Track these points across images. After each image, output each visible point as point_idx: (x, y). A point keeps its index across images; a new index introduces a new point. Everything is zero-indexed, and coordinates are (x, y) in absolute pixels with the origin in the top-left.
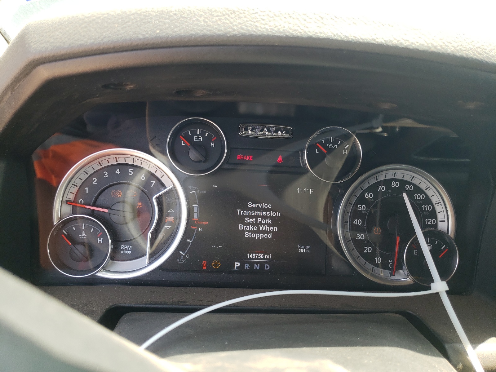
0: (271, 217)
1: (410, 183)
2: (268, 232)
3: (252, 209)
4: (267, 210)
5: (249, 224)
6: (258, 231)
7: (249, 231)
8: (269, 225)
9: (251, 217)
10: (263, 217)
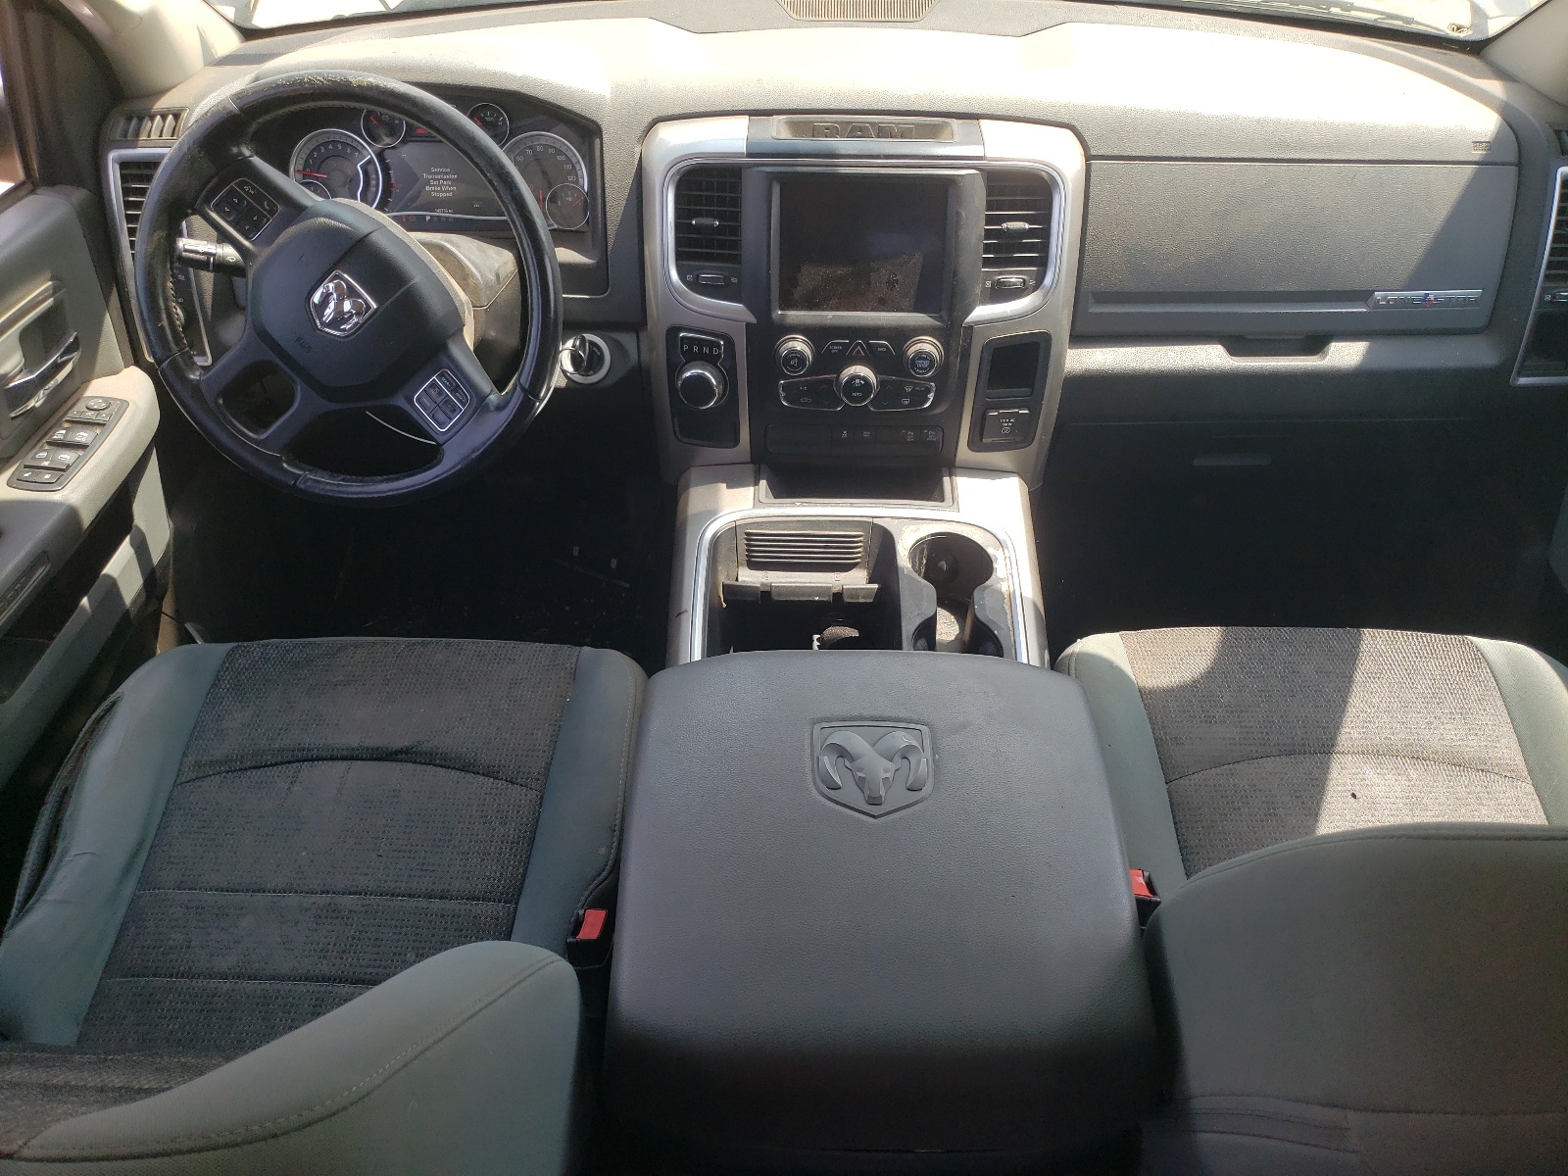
0: (450, 179)
1: (552, 147)
2: (449, 192)
3: (435, 173)
4: (447, 173)
5: (434, 185)
6: (441, 191)
7: (434, 191)
8: (449, 186)
9: (435, 180)
10: (446, 180)
